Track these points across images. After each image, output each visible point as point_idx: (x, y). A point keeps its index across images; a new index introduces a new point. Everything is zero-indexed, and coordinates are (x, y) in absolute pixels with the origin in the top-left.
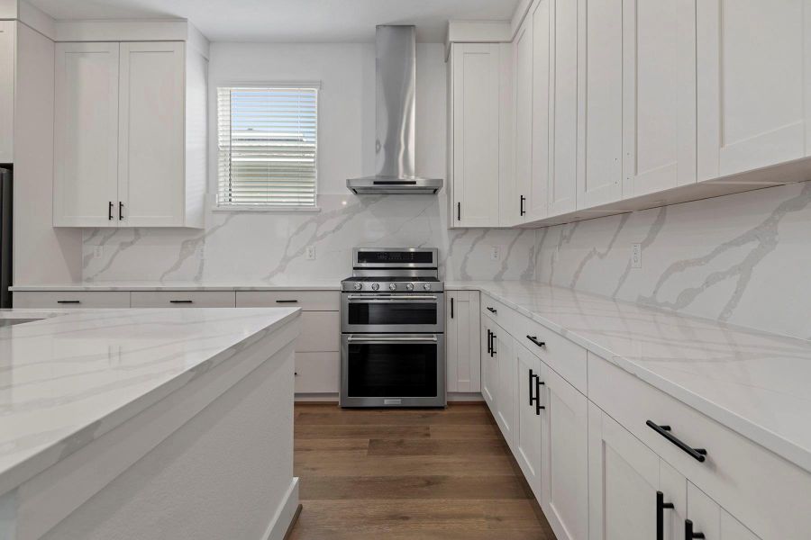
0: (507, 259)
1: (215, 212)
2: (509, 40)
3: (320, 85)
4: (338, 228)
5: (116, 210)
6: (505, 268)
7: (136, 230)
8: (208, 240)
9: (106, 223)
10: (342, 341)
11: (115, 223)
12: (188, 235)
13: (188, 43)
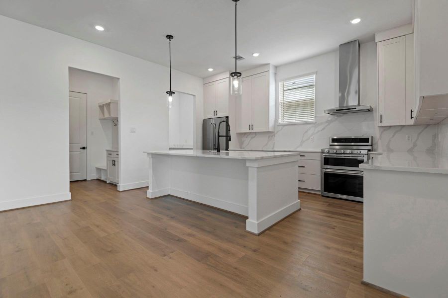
0: (416, 140)
1: (278, 126)
2: (412, 32)
3: (316, 73)
4: (323, 129)
5: (251, 127)
6: (415, 145)
7: (256, 133)
8: (276, 135)
9: (248, 131)
10: (321, 171)
11: (250, 131)
12: (270, 134)
13: (270, 71)
